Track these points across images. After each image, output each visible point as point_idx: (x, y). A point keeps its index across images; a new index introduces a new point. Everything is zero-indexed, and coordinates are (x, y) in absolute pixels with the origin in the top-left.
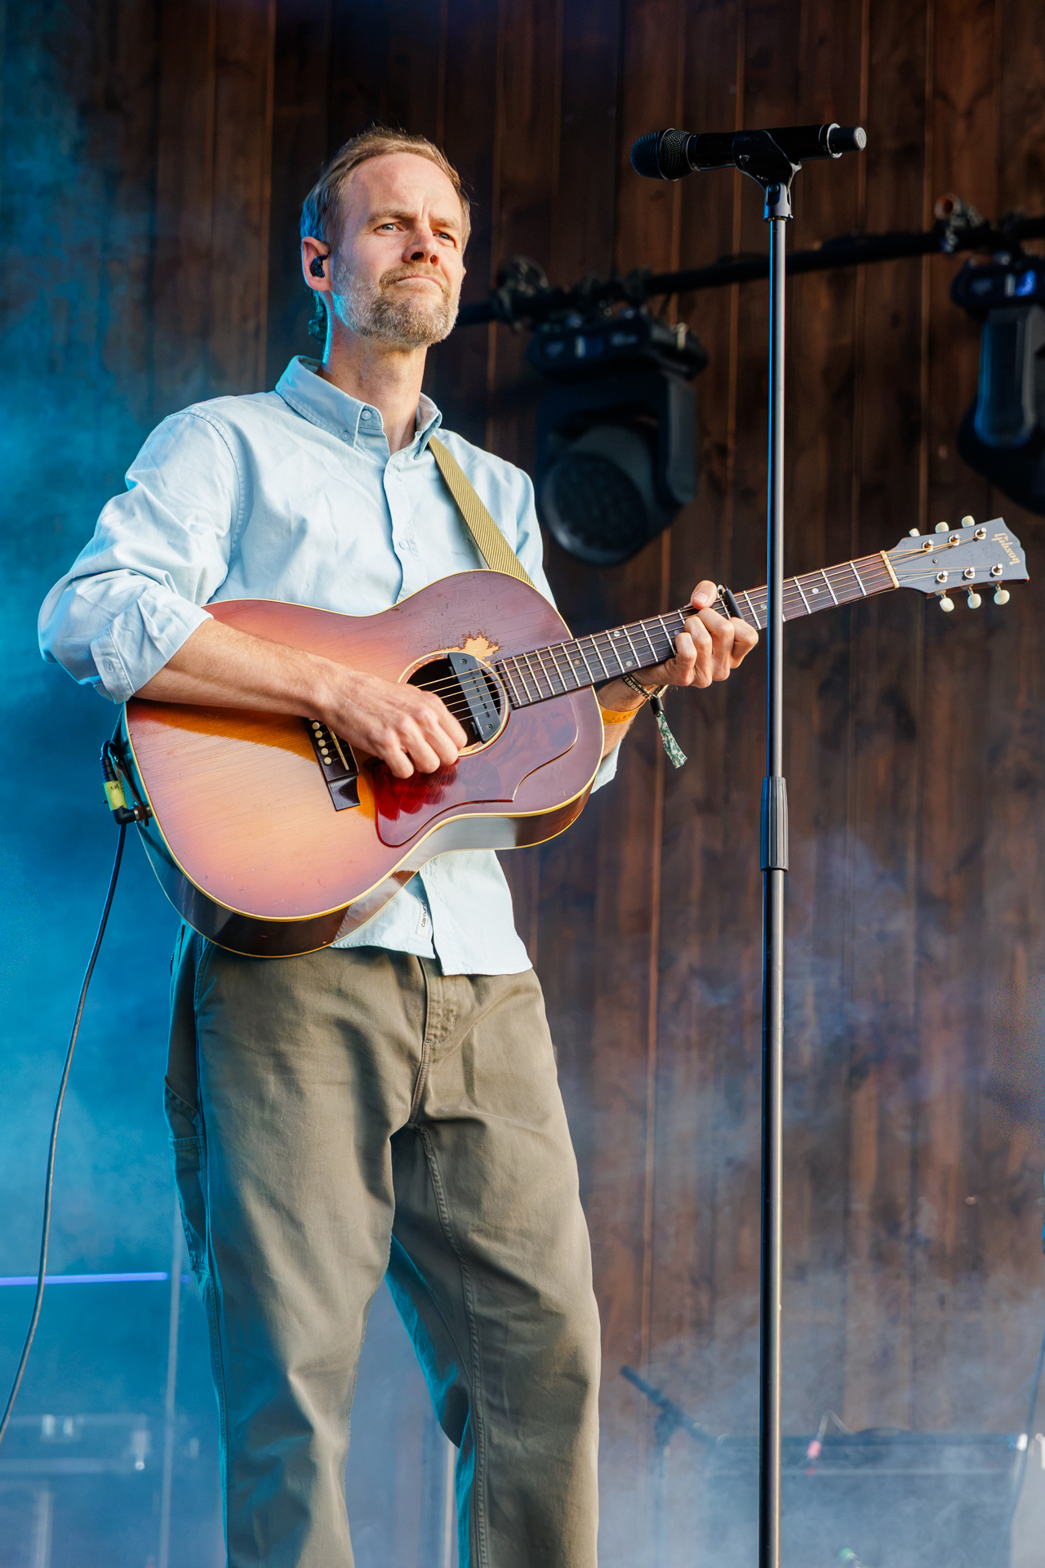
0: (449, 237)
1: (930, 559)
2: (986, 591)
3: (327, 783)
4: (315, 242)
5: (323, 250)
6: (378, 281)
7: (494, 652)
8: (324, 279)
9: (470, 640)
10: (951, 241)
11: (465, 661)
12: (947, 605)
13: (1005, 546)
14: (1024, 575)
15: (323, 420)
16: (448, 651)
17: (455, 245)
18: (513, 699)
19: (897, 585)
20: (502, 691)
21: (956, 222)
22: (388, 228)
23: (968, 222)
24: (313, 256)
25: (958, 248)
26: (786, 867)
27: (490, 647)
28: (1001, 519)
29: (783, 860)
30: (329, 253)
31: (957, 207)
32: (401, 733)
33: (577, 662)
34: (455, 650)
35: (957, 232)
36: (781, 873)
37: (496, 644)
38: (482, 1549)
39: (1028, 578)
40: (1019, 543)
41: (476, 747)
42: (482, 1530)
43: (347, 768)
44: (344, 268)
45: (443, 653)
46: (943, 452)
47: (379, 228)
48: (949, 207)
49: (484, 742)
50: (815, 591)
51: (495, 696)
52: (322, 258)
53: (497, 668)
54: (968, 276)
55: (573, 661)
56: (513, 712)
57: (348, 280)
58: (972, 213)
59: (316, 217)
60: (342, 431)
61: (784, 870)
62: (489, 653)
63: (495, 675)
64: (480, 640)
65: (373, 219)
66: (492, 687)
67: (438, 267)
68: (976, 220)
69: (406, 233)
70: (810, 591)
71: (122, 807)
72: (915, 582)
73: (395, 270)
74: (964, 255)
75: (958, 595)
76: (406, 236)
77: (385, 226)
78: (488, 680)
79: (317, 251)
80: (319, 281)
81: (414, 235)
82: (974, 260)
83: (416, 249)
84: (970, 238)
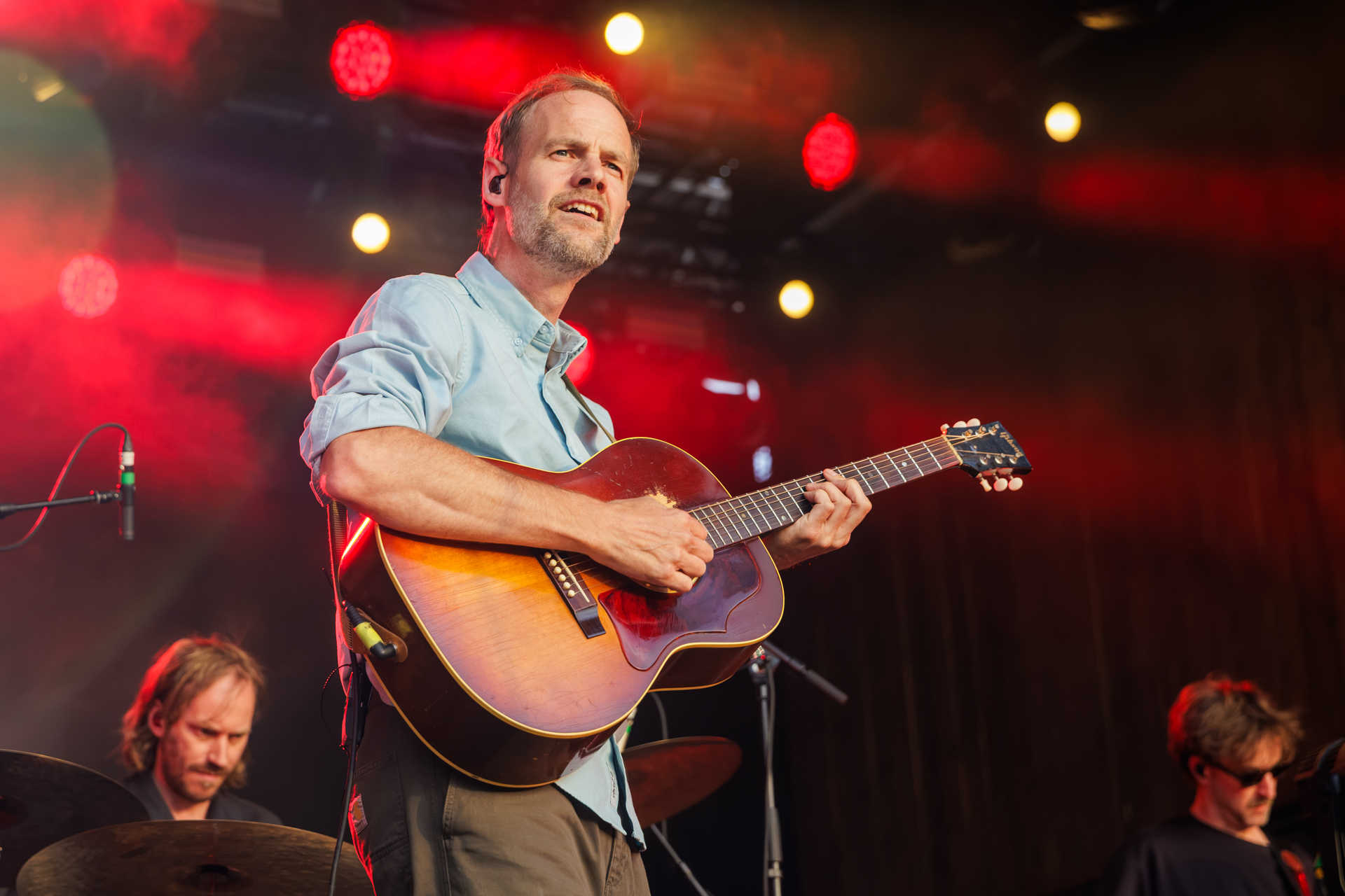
0: (617, 168)
4: (496, 162)
5: (502, 170)
6: (547, 204)
8: (500, 196)
13: (1009, 442)
15: (502, 320)
17: (621, 177)
22: (562, 154)
24: (494, 174)
30: (507, 173)
43: (588, 601)
44: (518, 188)
47: (554, 153)
50: (904, 464)
52: (501, 177)
57: (521, 199)
59: (499, 141)
60: (516, 335)
65: (549, 145)
67: (604, 196)
69: (577, 160)
70: (900, 465)
71: (379, 645)
73: (564, 194)
76: (577, 163)
77: (559, 152)
79: (497, 169)
80: (495, 198)
81: (584, 163)
83: (585, 175)
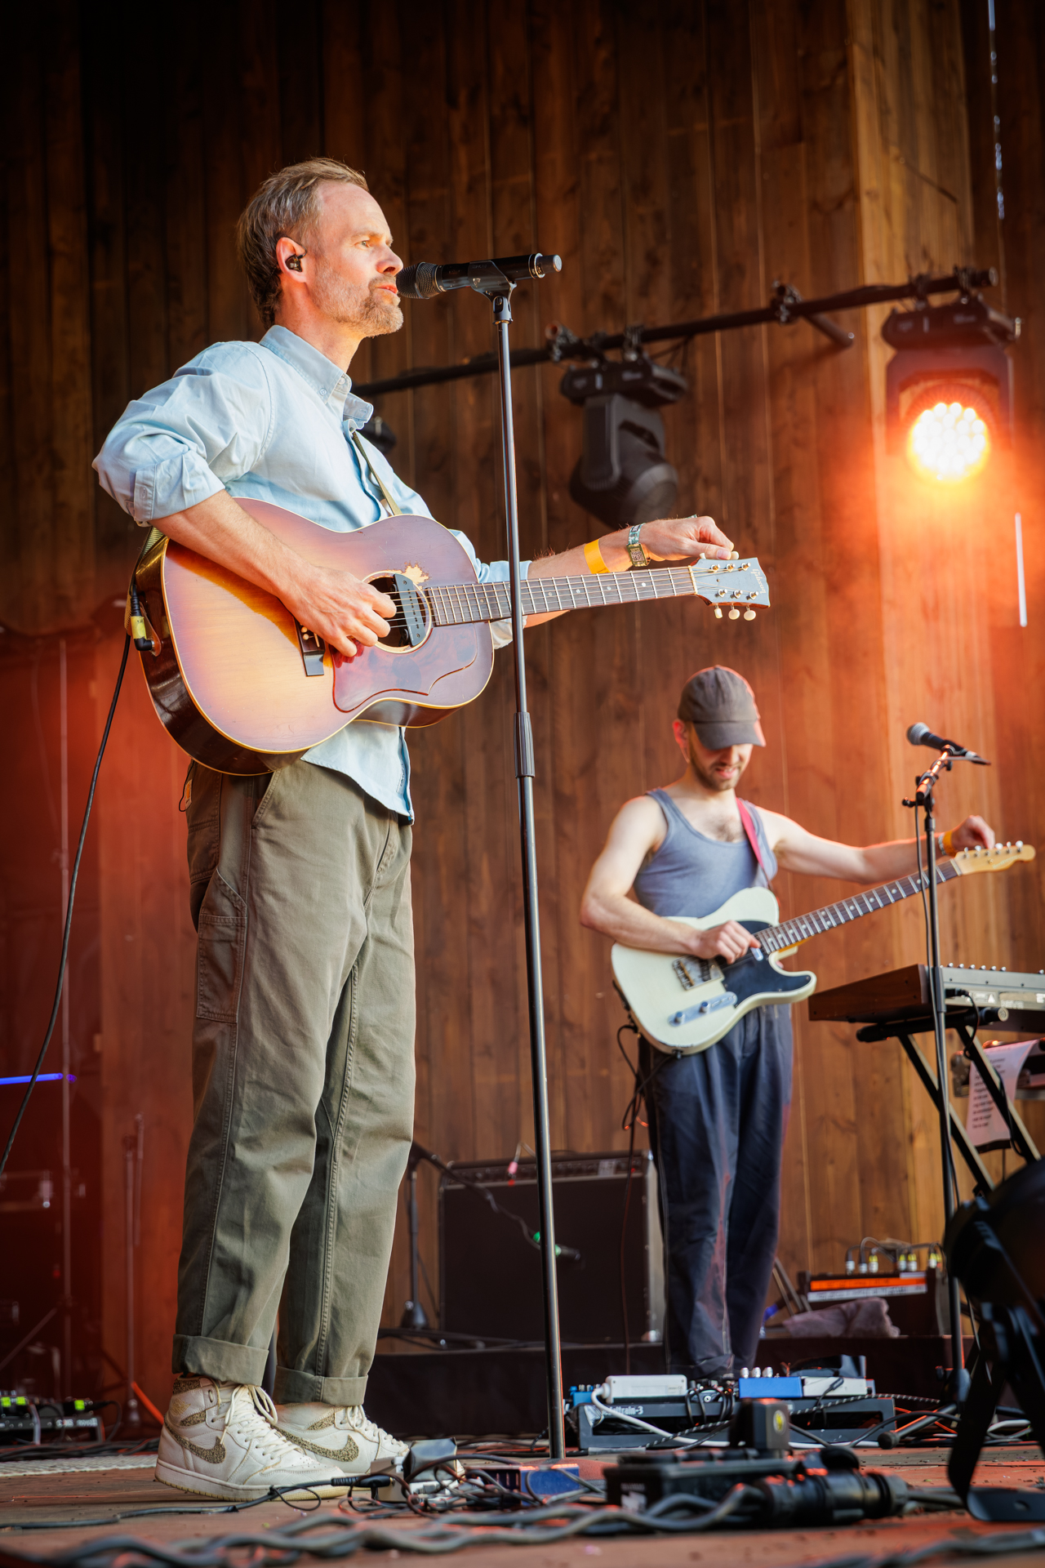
1: (715, 578)
2: (742, 608)
3: (303, 654)
5: (300, 251)
6: (367, 285)
7: (425, 580)
8: (302, 274)
9: (409, 567)
10: (557, 353)
11: (405, 582)
12: (719, 613)
13: (758, 579)
14: (768, 603)
15: (308, 376)
16: (394, 572)
18: (436, 618)
19: (697, 592)
20: (428, 610)
21: (560, 341)
23: (568, 340)
24: (290, 253)
25: (562, 358)
26: (533, 775)
27: (422, 575)
28: (756, 559)
29: (531, 769)
30: (307, 253)
31: (560, 331)
32: (344, 628)
33: (482, 601)
34: (399, 572)
35: (561, 348)
36: (530, 779)
37: (427, 575)
38: (329, 1256)
39: (769, 605)
40: (765, 579)
41: (406, 649)
42: (330, 1243)
43: (318, 646)
44: (329, 270)
45: (389, 573)
46: (556, 497)
47: (359, 243)
48: (555, 330)
49: (412, 646)
50: (644, 585)
51: (423, 613)
52: (299, 257)
53: (427, 593)
54: (572, 376)
55: (479, 600)
56: (435, 628)
57: (337, 280)
58: (570, 334)
60: (320, 387)
61: (532, 777)
62: (422, 580)
63: (424, 597)
64: (416, 569)
65: (355, 235)
66: (422, 607)
68: (574, 339)
70: (640, 584)
71: (143, 638)
72: (705, 593)
74: (565, 363)
75: (726, 608)
77: (364, 242)
78: (420, 601)
79: (294, 250)
80: (298, 275)
81: (383, 253)
82: (573, 365)
83: (390, 264)
84: (569, 351)
